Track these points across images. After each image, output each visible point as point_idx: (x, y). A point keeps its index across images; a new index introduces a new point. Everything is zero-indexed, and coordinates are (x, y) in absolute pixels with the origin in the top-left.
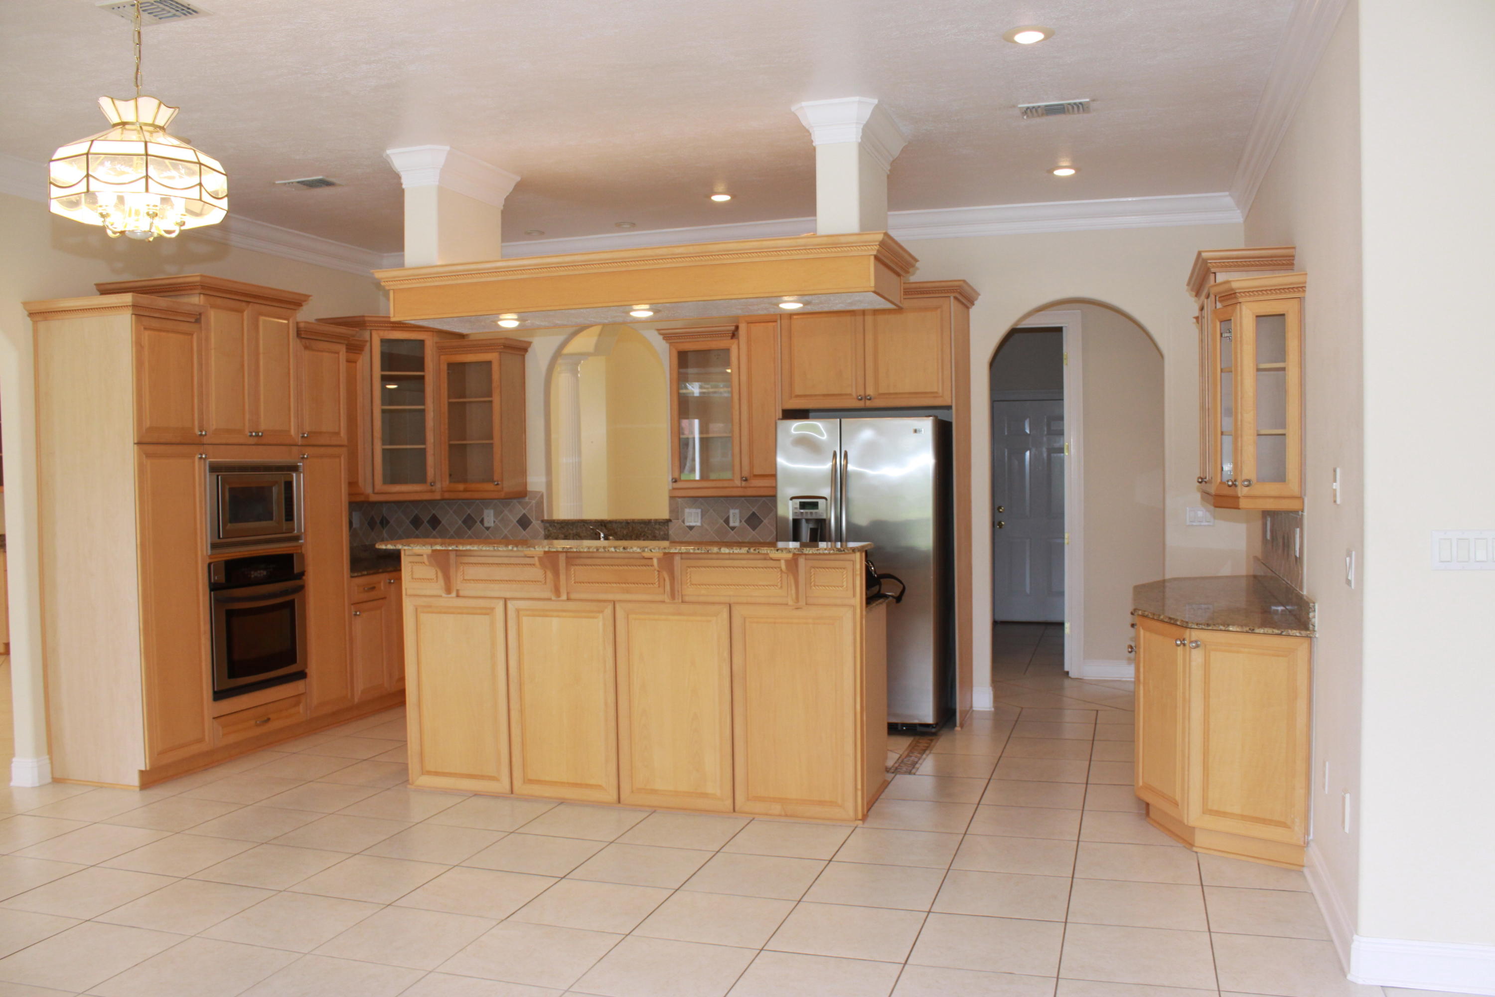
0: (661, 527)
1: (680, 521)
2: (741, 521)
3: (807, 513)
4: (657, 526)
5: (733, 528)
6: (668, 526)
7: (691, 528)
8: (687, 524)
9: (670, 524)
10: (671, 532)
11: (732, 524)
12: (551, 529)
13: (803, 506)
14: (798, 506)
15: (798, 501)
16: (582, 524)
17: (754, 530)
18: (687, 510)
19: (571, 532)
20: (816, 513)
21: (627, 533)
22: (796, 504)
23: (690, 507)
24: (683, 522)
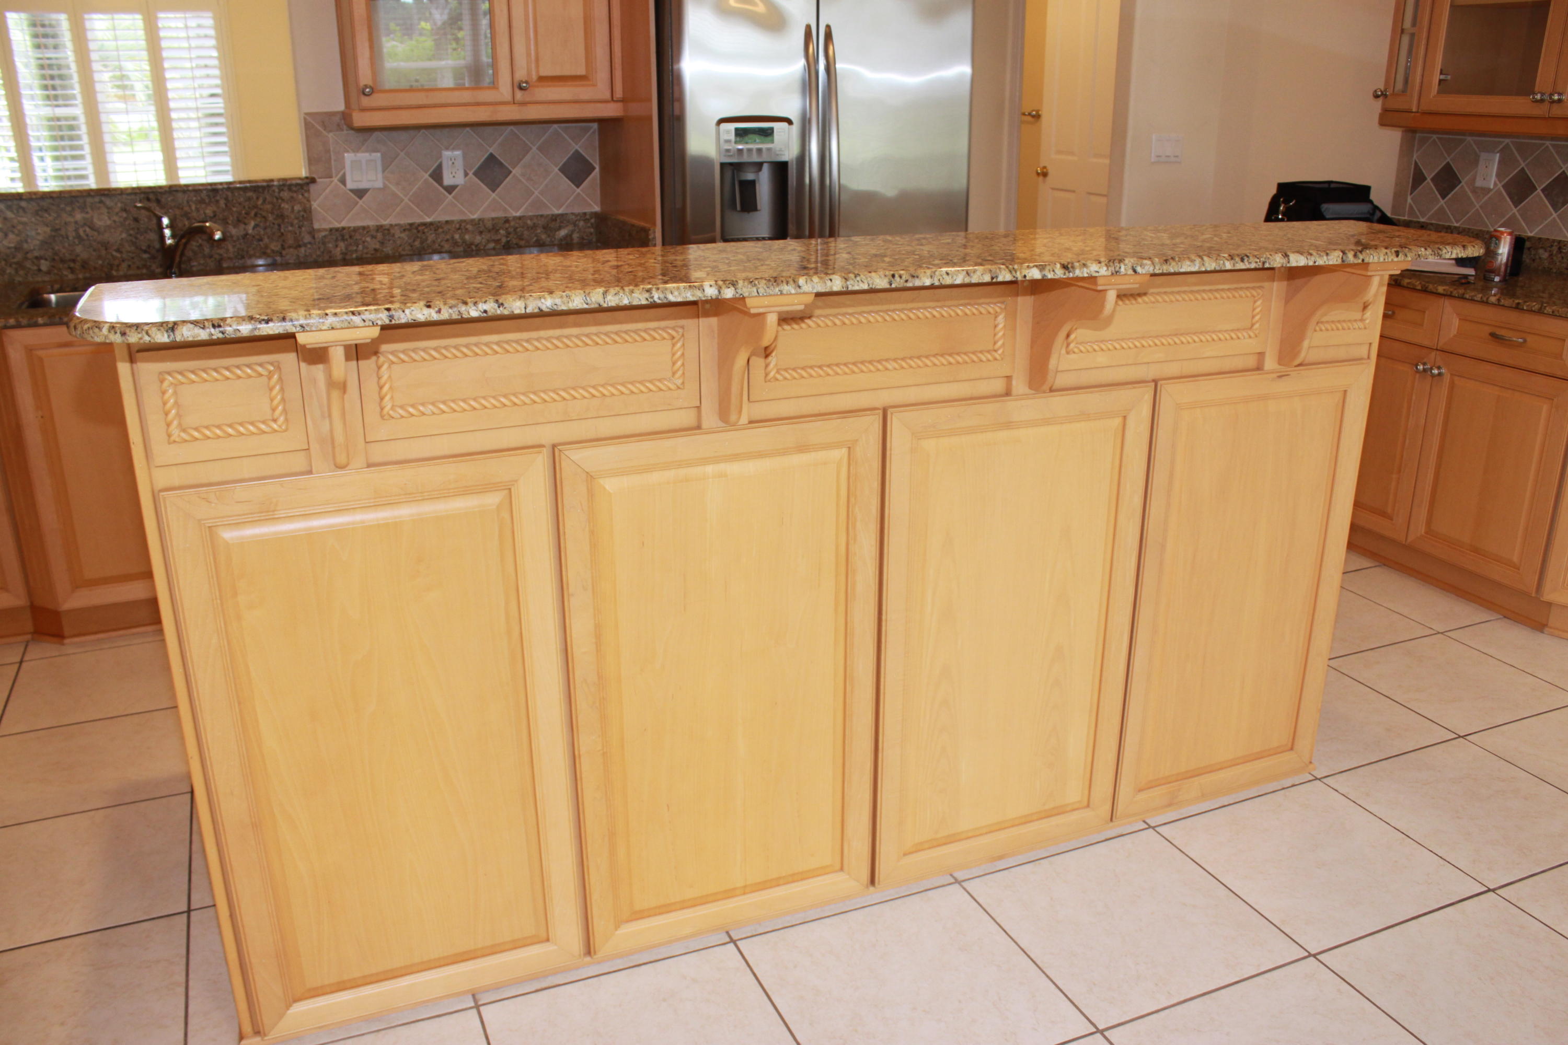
0: (295, 195)
1: (335, 180)
2: (466, 174)
3: (750, 150)
4: (285, 194)
5: (450, 189)
6: (308, 191)
7: (360, 193)
8: (350, 185)
9: (313, 188)
10: (315, 205)
11: (448, 180)
12: (9, 214)
13: (741, 134)
14: (732, 137)
15: (732, 126)
16: (97, 199)
17: (494, 191)
18: (349, 157)
19: (70, 219)
20: (769, 150)
21: (214, 212)
22: (728, 132)
23: (356, 150)
24: (343, 181)
